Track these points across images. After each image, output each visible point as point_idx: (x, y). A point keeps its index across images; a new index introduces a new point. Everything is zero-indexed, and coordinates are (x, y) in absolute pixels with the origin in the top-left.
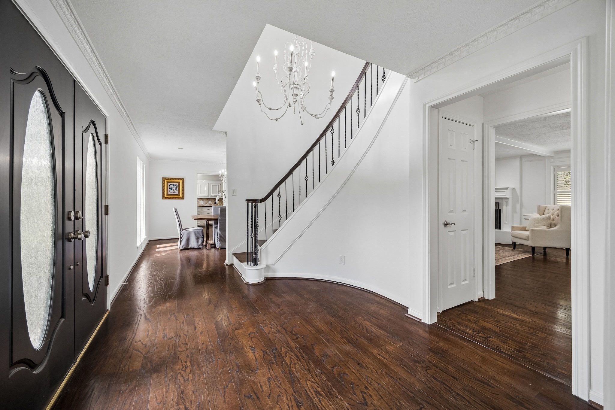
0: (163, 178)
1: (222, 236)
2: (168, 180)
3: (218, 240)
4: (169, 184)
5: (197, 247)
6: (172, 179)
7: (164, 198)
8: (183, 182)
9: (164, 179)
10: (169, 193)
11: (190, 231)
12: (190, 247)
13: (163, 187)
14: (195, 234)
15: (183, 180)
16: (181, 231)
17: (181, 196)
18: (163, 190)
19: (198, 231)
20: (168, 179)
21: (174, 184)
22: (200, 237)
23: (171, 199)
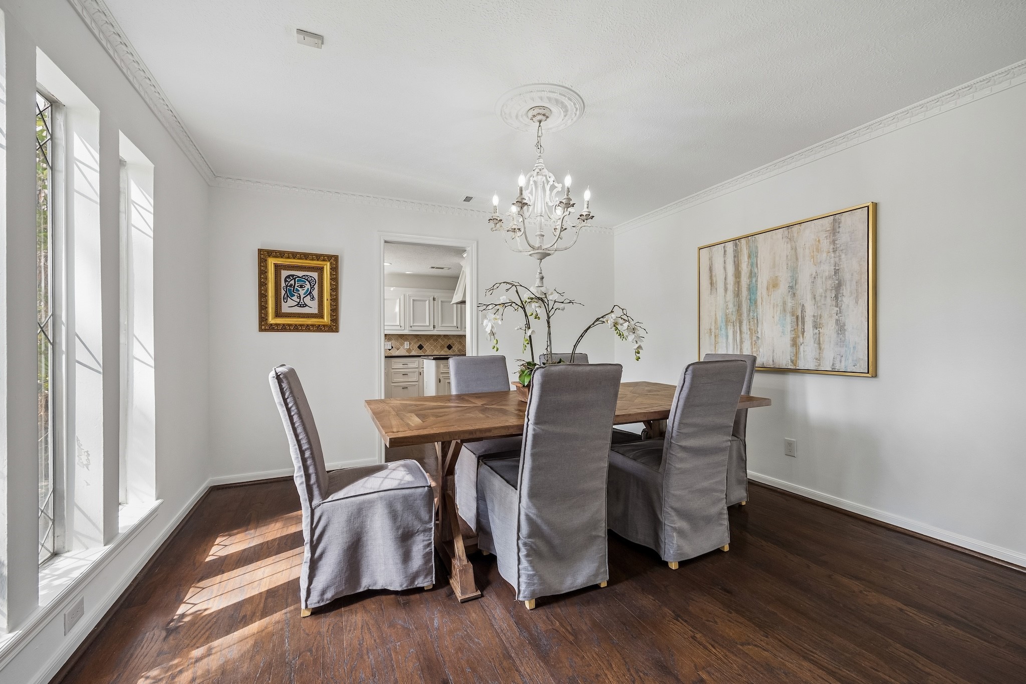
0: (260, 251)
1: (545, 527)
2: (279, 261)
3: (523, 552)
4: (284, 273)
5: (404, 587)
6: (294, 255)
7: (264, 326)
8: (335, 269)
9: (264, 255)
10: (285, 308)
11: (364, 502)
12: (365, 584)
13: (262, 284)
14: (394, 515)
15: (334, 260)
16: (315, 503)
17: (326, 319)
18: (263, 296)
19: (405, 498)
20: (281, 254)
21: (300, 274)
22: (418, 526)
23: (290, 330)
